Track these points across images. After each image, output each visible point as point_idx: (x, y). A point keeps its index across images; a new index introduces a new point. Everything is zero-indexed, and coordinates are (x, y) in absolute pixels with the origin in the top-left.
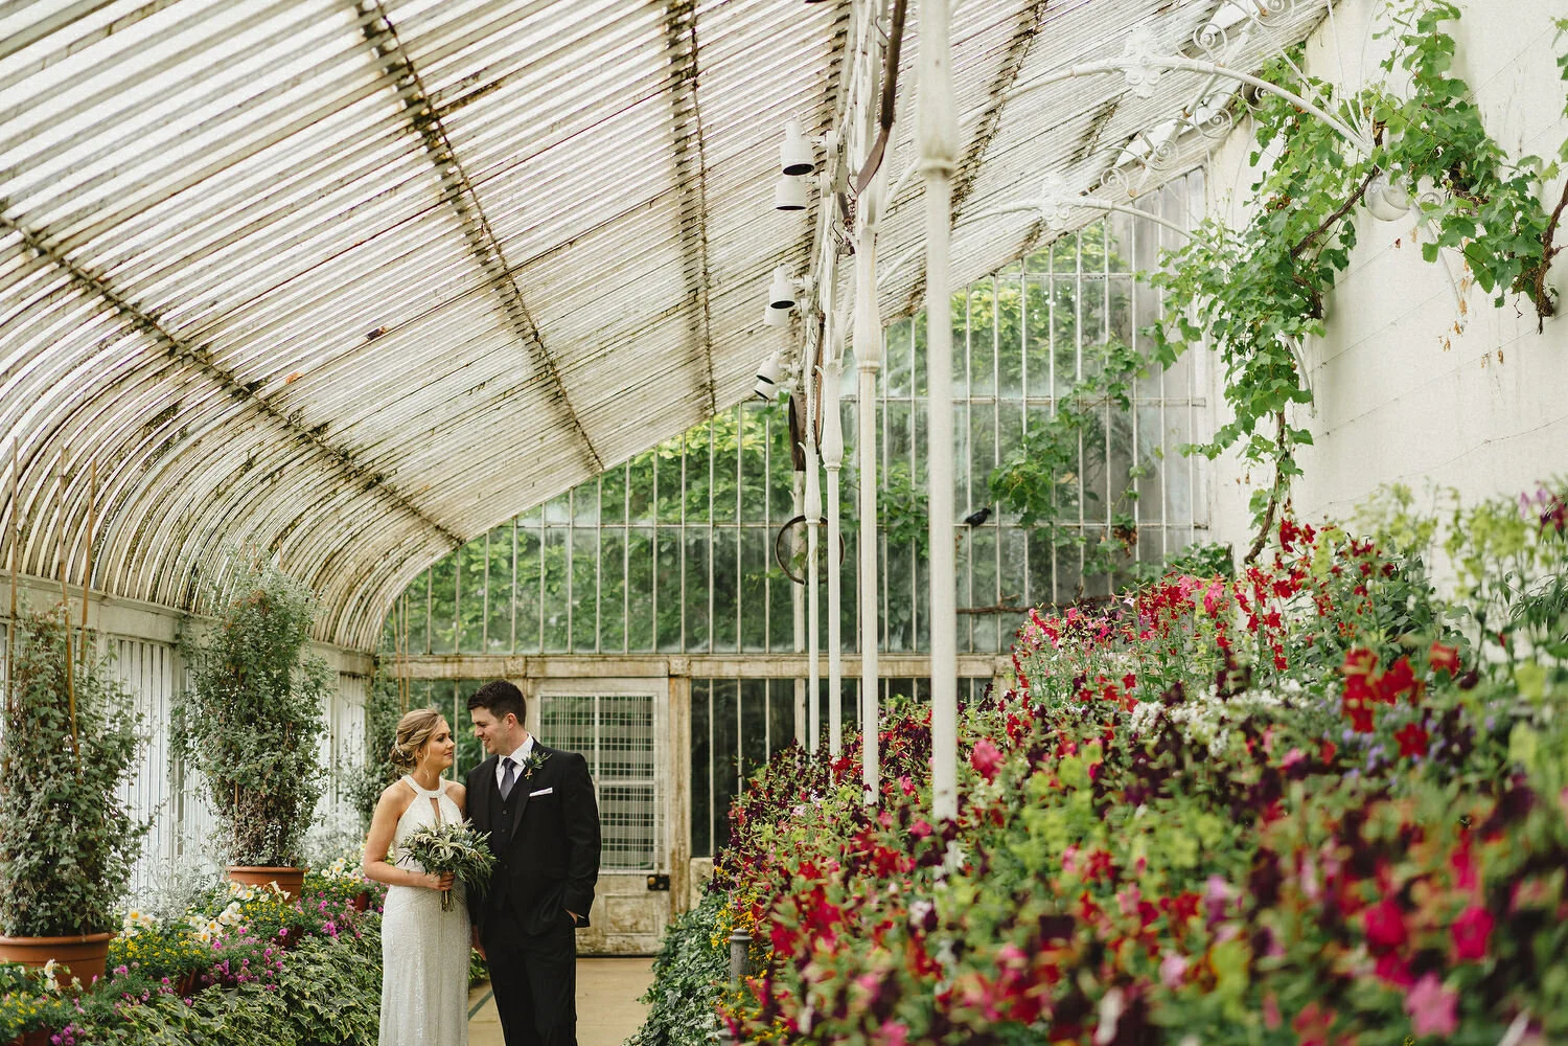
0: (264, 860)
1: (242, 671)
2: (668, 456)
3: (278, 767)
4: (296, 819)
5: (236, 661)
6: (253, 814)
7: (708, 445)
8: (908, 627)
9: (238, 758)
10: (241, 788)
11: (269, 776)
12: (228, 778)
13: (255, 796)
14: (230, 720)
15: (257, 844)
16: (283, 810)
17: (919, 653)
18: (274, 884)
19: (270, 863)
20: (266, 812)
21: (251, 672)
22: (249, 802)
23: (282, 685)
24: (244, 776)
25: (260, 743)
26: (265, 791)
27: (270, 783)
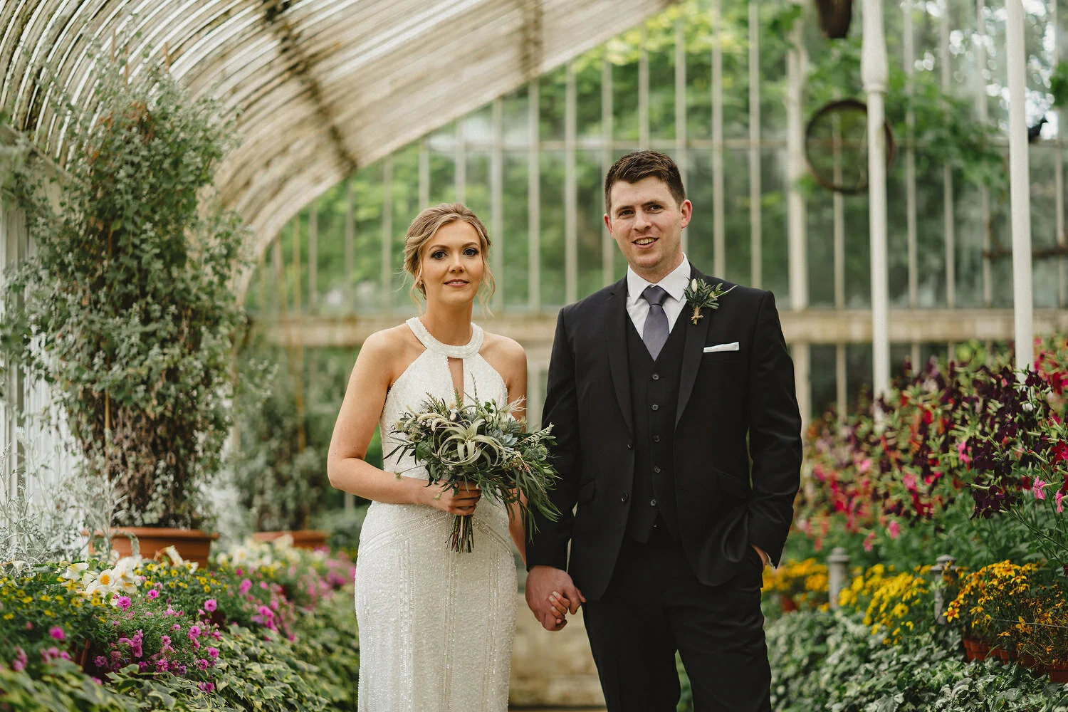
0: (151, 517)
1: (116, 226)
2: (619, 60)
3: (172, 374)
4: (198, 460)
5: (106, 212)
6: (134, 448)
7: (672, 46)
8: (942, 275)
9: (110, 359)
10: (115, 406)
11: (159, 386)
12: (96, 389)
13: (137, 419)
14: (97, 302)
15: (140, 494)
16: (179, 441)
17: (957, 307)
18: (171, 551)
19: (162, 523)
20: (154, 446)
21: (130, 227)
22: (128, 431)
23: (174, 254)
24: (120, 387)
25: (145, 337)
26: (154, 409)
27: (162, 398)
